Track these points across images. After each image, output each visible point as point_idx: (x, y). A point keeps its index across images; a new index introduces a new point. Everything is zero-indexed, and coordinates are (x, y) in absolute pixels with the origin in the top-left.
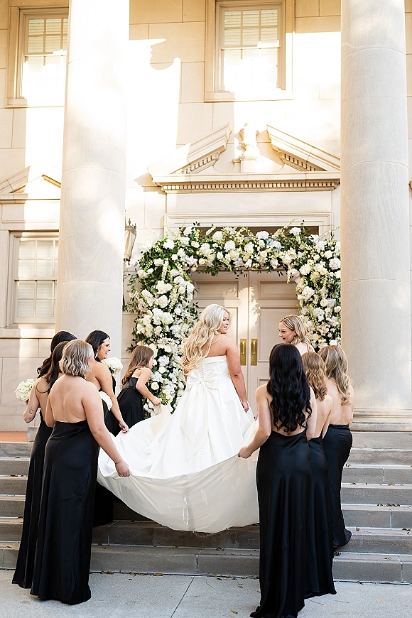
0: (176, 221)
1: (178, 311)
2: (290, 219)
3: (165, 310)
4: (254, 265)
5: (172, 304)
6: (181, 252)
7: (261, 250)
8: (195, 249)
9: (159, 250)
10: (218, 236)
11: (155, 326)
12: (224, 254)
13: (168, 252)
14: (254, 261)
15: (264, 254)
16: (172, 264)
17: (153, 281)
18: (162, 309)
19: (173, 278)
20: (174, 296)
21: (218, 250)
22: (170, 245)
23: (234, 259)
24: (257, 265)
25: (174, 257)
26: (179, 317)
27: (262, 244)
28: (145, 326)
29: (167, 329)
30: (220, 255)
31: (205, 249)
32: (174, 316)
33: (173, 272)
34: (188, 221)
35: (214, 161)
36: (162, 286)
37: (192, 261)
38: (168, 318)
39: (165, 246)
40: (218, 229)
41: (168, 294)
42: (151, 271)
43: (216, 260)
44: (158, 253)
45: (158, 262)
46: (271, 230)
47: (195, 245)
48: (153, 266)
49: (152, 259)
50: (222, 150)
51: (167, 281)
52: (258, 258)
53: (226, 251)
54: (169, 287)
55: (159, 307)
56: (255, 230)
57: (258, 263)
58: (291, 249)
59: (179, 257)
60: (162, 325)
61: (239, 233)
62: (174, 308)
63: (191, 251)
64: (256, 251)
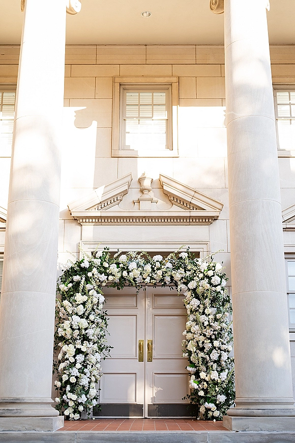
0: (89, 246)
1: (92, 317)
2: (180, 246)
3: (81, 317)
4: (152, 281)
5: (88, 312)
6: (95, 270)
7: (158, 269)
8: (105, 268)
9: (77, 268)
10: (123, 258)
11: (73, 330)
12: (128, 273)
13: (84, 271)
14: (152, 278)
15: (160, 273)
16: (88, 280)
17: (72, 293)
18: (79, 316)
19: (89, 291)
20: (89, 305)
21: (123, 269)
22: (86, 265)
23: (136, 277)
24: (154, 281)
25: (90, 274)
26: (93, 322)
27: (158, 265)
28: (65, 330)
29: (83, 332)
30: (125, 273)
31: (113, 268)
32: (89, 322)
33: (88, 286)
34: (100, 246)
35: (119, 201)
36: (79, 297)
37: (103, 277)
38: (84, 323)
39: (82, 265)
40: (123, 253)
41: (84, 304)
42: (70, 285)
43: (122, 277)
44: (76, 271)
45: (76, 278)
46: (165, 254)
47: (106, 265)
48: (72, 282)
49: (71, 276)
50: (125, 193)
51: (84, 293)
52: (155, 276)
53: (130, 270)
54: (85, 298)
55: (77, 314)
56: (153, 254)
57: (155, 279)
58: (181, 269)
59: (93, 274)
60: (79, 329)
61: (139, 256)
62: (89, 315)
63: (103, 270)
64: (153, 270)
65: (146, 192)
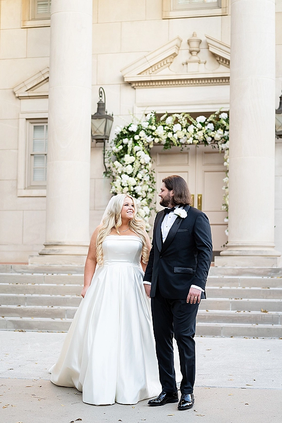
0: (141, 109)
1: (139, 176)
2: (221, 106)
3: (131, 176)
4: (194, 141)
5: (136, 171)
6: (142, 133)
7: (200, 130)
8: (153, 131)
9: (125, 132)
10: (170, 120)
11: (123, 187)
12: (173, 134)
13: (132, 134)
14: (194, 139)
15: (200, 134)
16: (135, 142)
17: (122, 155)
18: (129, 175)
19: (137, 152)
20: (137, 164)
21: (169, 131)
22: (134, 128)
23: (180, 138)
24: (196, 142)
25: (136, 137)
26: (141, 180)
27: (199, 126)
28: (116, 187)
29: (132, 189)
30: (170, 135)
31: (160, 131)
32: (137, 180)
33: (136, 148)
34: (149, 109)
35: (169, 64)
36: (128, 158)
37: (149, 139)
38: (133, 181)
39: (130, 129)
40: (169, 115)
41: (132, 164)
42: (121, 147)
43: (168, 139)
44: (126, 135)
45: (125, 141)
46: (207, 114)
47: (153, 128)
48: (122, 144)
49: (122, 139)
50: (175, 55)
51: (132, 154)
52: (196, 137)
53: (175, 132)
54: (133, 159)
55: (126, 173)
56: (195, 115)
57: (197, 140)
58: (220, 129)
59: (140, 137)
60: (128, 186)
61: (184, 118)
62: (137, 174)
63: (150, 132)
64: (195, 131)
65: (194, 53)
